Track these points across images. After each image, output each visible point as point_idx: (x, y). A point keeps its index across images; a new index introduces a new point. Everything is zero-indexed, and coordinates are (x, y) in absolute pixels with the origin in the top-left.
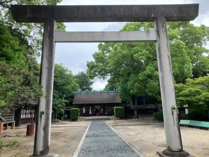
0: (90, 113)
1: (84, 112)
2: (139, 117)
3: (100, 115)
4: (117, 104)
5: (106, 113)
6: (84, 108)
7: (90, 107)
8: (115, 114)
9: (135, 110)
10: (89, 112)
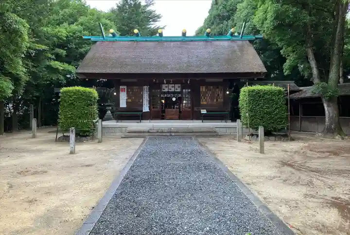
0: (146, 109)
1: (123, 104)
2: (344, 129)
3: (182, 116)
4: (252, 78)
5: (204, 111)
6: (123, 90)
7: (146, 88)
8: (244, 112)
9: (330, 100)
10: (142, 106)
